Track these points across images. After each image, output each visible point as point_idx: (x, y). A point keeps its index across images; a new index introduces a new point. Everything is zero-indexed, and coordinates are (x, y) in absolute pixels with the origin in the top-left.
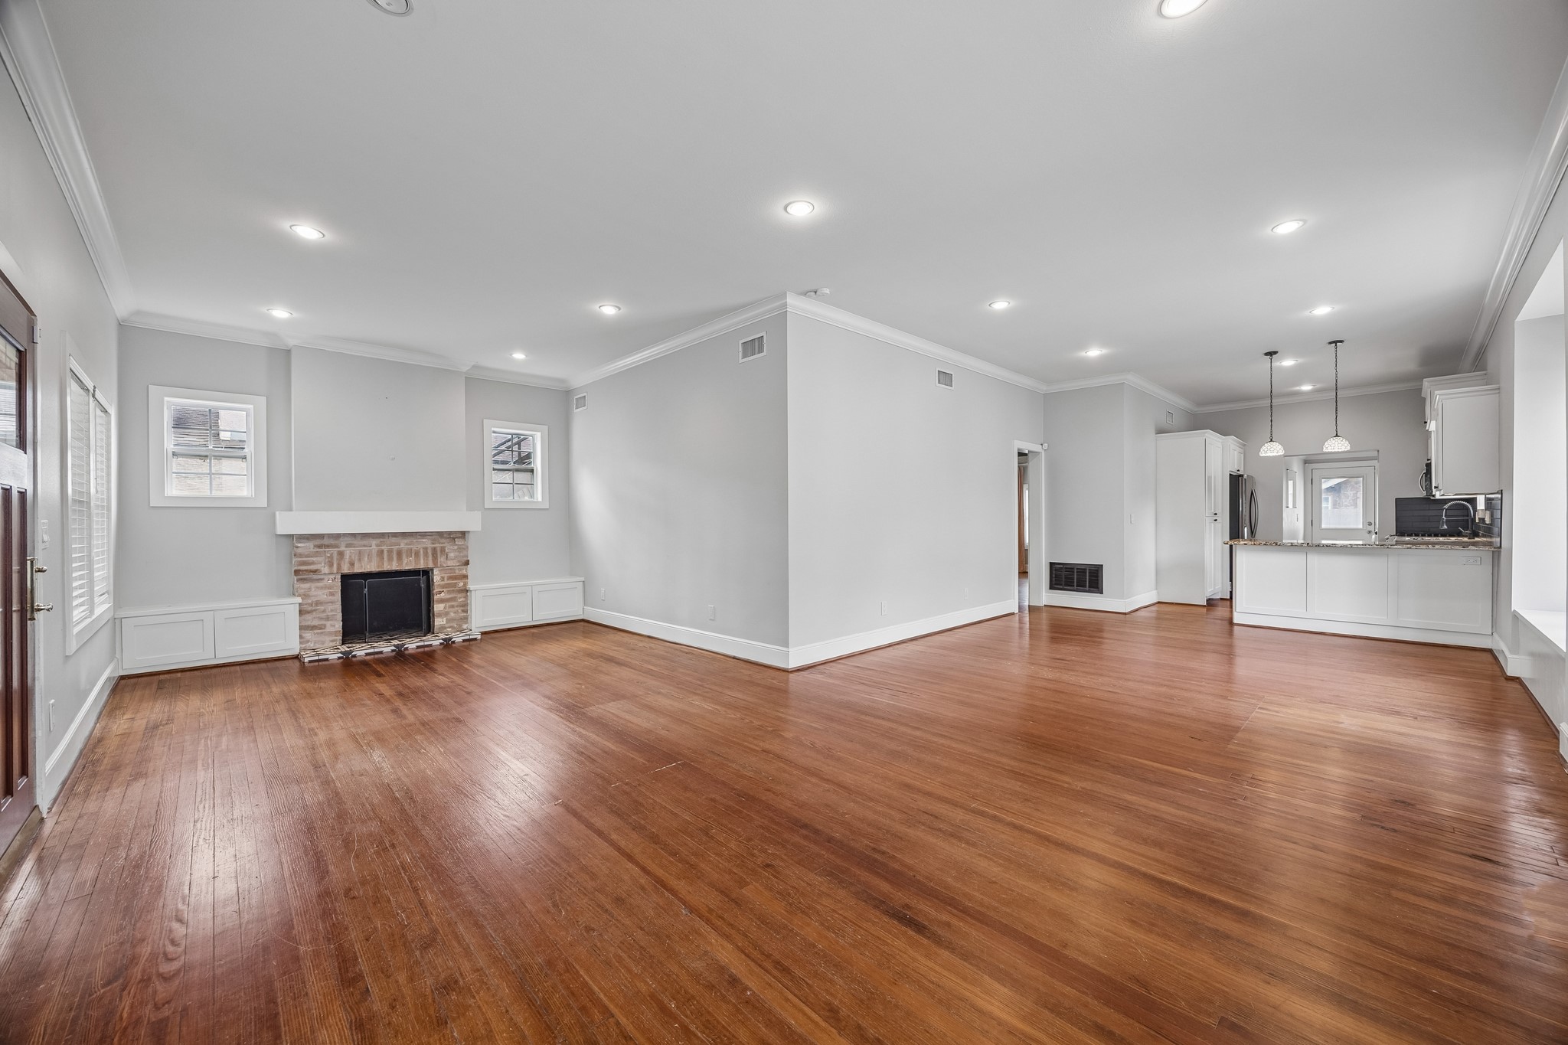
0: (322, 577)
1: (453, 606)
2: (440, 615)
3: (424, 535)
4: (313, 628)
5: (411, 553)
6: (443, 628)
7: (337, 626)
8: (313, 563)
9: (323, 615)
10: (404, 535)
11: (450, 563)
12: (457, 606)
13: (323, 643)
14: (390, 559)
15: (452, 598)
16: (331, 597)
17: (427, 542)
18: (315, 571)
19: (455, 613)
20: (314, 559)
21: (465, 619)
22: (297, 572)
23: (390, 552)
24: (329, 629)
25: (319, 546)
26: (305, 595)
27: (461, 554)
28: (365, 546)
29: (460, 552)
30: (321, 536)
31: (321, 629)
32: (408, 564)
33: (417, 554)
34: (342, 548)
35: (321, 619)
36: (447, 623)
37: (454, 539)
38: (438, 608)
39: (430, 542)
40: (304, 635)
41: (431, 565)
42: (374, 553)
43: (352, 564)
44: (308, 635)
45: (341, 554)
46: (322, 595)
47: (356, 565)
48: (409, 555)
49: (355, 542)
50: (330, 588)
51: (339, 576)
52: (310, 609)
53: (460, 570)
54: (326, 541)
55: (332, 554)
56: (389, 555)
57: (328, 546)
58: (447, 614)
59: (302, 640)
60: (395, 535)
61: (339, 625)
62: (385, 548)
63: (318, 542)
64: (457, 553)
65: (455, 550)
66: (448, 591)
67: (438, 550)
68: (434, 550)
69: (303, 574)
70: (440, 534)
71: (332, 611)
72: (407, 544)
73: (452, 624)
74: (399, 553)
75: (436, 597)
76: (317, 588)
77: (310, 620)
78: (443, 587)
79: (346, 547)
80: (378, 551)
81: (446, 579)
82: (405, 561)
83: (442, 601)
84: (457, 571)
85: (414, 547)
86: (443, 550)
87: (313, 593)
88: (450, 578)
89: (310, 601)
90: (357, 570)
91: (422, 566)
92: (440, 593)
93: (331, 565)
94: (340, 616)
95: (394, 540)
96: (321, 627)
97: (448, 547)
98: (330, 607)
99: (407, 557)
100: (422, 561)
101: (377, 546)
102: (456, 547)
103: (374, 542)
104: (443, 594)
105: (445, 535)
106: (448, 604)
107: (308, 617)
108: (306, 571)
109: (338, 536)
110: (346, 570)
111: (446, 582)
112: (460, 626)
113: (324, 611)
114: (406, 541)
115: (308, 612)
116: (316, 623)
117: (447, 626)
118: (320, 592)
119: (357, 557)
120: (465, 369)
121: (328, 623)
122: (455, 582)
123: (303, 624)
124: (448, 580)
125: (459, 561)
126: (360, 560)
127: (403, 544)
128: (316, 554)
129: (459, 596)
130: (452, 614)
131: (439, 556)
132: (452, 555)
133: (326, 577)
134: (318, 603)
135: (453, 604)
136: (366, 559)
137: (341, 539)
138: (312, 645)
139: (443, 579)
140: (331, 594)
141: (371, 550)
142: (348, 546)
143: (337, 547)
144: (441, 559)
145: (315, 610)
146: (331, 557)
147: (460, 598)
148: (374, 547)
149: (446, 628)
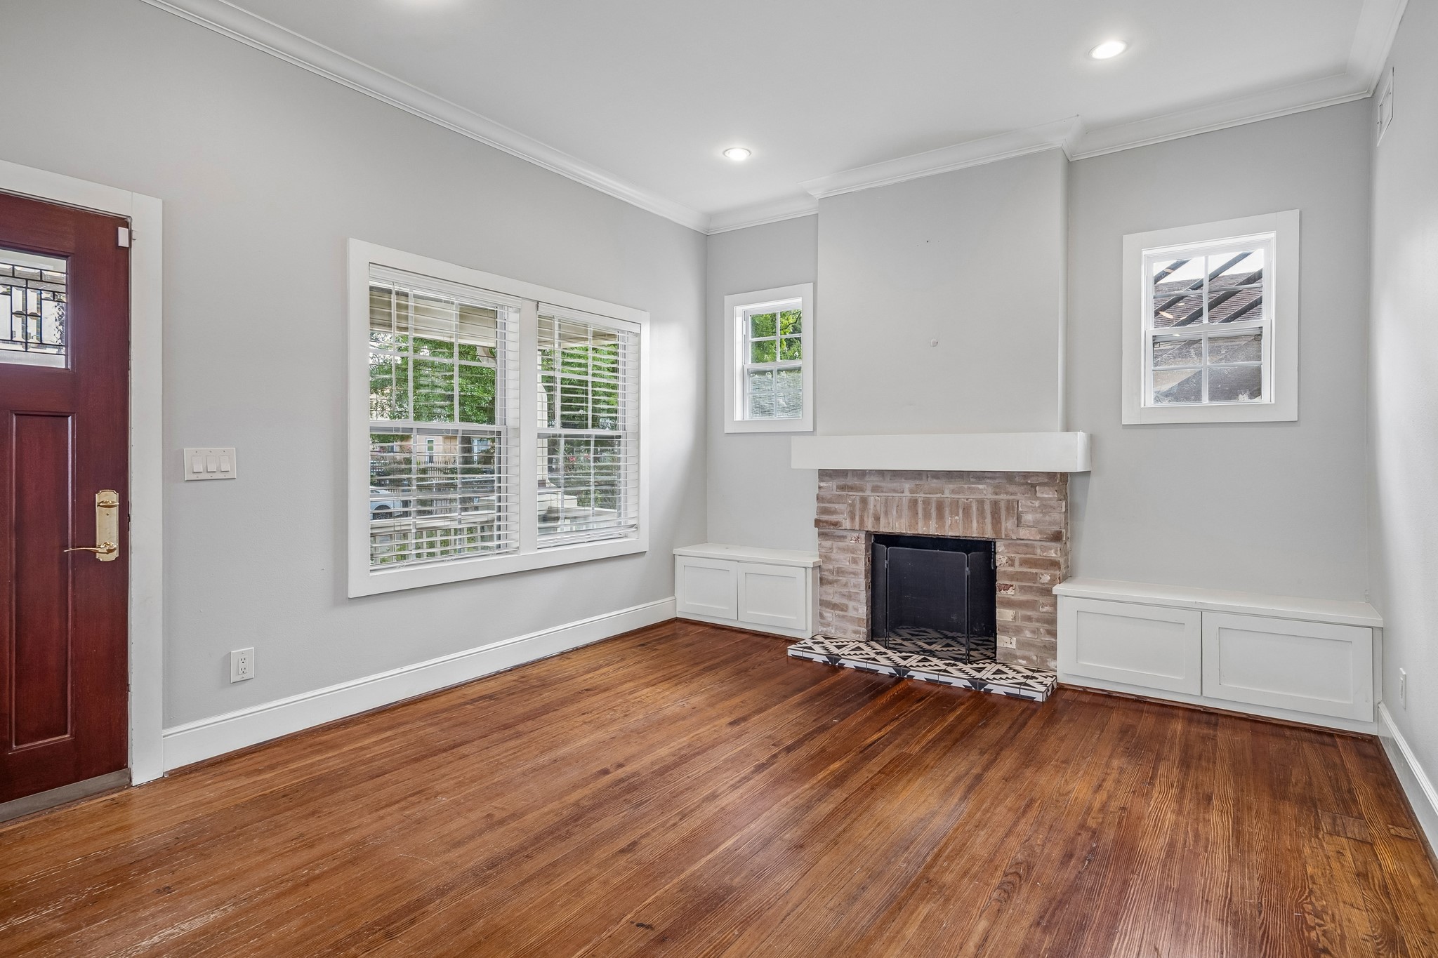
0: (844, 533)
1: (1029, 619)
2: (1006, 631)
3: (980, 476)
4: (835, 606)
5: (958, 507)
6: (1011, 655)
7: (860, 611)
8: (834, 512)
9: (844, 590)
10: (950, 475)
11: (1023, 533)
12: (1038, 620)
13: (845, 632)
14: (927, 516)
15: (1027, 601)
16: (854, 566)
17: (985, 491)
18: (836, 524)
19: (1033, 632)
20: (837, 506)
21: (1052, 649)
22: (818, 523)
23: (927, 502)
24: (851, 613)
25: (842, 488)
26: (825, 557)
27: (1047, 518)
28: (895, 491)
29: (1044, 514)
30: (843, 473)
31: (842, 610)
32: (953, 528)
33: (967, 510)
34: (868, 493)
35: (843, 595)
36: (1018, 648)
37: (1033, 486)
38: (1004, 615)
39: (990, 490)
40: (826, 614)
41: (989, 534)
42: (905, 502)
43: (877, 519)
44: (829, 615)
45: (864, 501)
46: (843, 561)
47: (882, 520)
48: (954, 513)
49: (883, 484)
50: (853, 551)
51: (863, 536)
52: (831, 578)
53: (1044, 549)
54: (850, 481)
55: (853, 501)
56: (925, 509)
57: (851, 488)
58: (1018, 631)
59: (822, 621)
60: (936, 475)
61: (860, 609)
62: (920, 496)
63: (841, 481)
64: (1039, 516)
65: (1034, 509)
66: (1022, 588)
67: (1003, 505)
68: (995, 504)
69: (826, 527)
70: (1009, 476)
71: (855, 586)
72: (953, 492)
73: (1027, 653)
74: (940, 507)
75: (1000, 595)
76: (839, 548)
77: (831, 594)
78: (1013, 577)
79: (873, 491)
80: (910, 500)
81: (1017, 563)
82: (948, 522)
83: (1009, 604)
84: (1038, 551)
85: (962, 497)
86: (1011, 507)
87: (834, 555)
88: (1024, 562)
89: (831, 567)
90: (884, 528)
91: (974, 531)
92: (1007, 587)
93: (853, 518)
94: (863, 595)
95: (934, 483)
96: (843, 608)
97: (1024, 502)
98: (853, 581)
99: (951, 514)
100: (975, 524)
101: (912, 492)
102: (1037, 504)
103: (907, 485)
104: (1010, 592)
105: (1017, 479)
106: (1021, 612)
107: (829, 589)
108: (826, 522)
109: (862, 474)
110: (870, 526)
111: (1017, 569)
112: (1043, 661)
113: (846, 585)
114: (951, 486)
115: (830, 583)
116: (837, 599)
117: (1018, 653)
118: (841, 556)
119: (883, 509)
120: (1061, 141)
121: (851, 604)
122: (1034, 571)
123: (825, 598)
124: (1021, 565)
125: (1040, 532)
126: (886, 513)
127: (948, 491)
128: (839, 499)
129: (1041, 600)
130: (1028, 634)
131: (1003, 517)
132: (1028, 518)
133: (849, 534)
134: (840, 572)
135: (1029, 613)
136: (894, 512)
137: (867, 478)
138: (833, 631)
139: (1011, 562)
140: (855, 561)
141: (900, 499)
142: (875, 489)
143: (862, 490)
144: (1008, 524)
145: (837, 581)
146: (852, 505)
147: (1043, 605)
148: (907, 493)
149: (1016, 657)
